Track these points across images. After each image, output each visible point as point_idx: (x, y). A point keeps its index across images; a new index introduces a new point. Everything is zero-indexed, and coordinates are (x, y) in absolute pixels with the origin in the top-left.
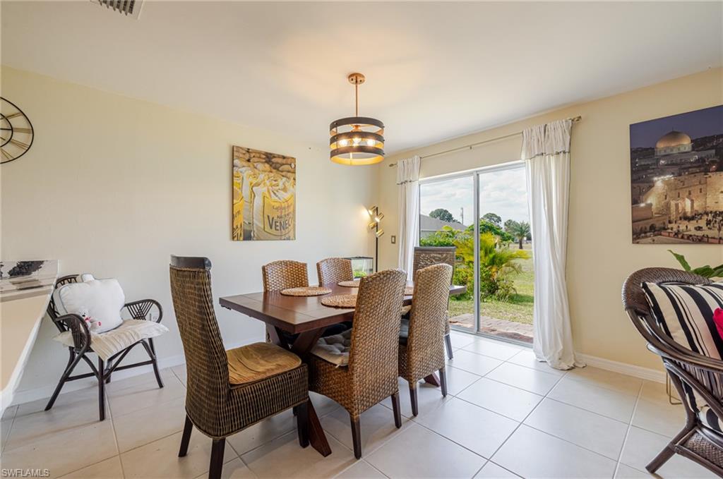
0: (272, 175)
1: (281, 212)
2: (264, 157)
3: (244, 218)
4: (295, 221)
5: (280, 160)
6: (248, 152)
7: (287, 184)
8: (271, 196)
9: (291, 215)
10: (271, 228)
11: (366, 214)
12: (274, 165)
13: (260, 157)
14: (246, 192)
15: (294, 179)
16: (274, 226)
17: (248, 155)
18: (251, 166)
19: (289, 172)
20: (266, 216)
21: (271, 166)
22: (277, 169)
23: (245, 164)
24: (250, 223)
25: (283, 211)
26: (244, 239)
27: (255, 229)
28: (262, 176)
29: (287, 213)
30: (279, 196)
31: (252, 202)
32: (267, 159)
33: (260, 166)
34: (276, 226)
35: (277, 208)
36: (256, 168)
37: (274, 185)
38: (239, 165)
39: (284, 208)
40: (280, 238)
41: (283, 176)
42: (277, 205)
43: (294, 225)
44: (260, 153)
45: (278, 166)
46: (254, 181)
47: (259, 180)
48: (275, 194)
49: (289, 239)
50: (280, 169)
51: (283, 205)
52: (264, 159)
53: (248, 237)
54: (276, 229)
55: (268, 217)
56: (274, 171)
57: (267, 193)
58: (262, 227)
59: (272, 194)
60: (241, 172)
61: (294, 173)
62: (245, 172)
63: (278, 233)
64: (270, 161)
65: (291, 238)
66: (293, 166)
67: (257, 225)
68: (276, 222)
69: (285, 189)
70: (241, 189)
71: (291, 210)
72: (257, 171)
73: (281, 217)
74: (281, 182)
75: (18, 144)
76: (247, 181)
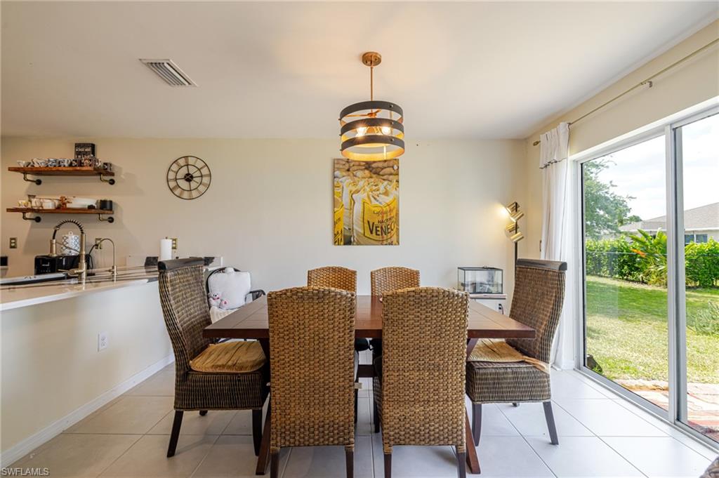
0: (372, 180)
1: (383, 217)
2: (364, 163)
3: (344, 224)
4: (398, 225)
5: (380, 165)
6: (348, 162)
7: (389, 188)
8: (371, 201)
9: (394, 219)
10: (371, 233)
12: (374, 170)
13: (359, 165)
14: (346, 200)
15: (398, 181)
16: (374, 231)
17: (347, 165)
18: (351, 175)
19: (391, 174)
20: (366, 221)
21: (371, 171)
22: (378, 174)
23: (344, 174)
24: (350, 229)
25: (385, 215)
26: (345, 244)
27: (355, 234)
28: (361, 183)
29: (389, 217)
30: (380, 200)
31: (351, 209)
32: (367, 166)
33: (360, 174)
34: (377, 231)
35: (378, 213)
36: (355, 176)
37: (374, 190)
38: (340, 176)
39: (386, 213)
40: (381, 242)
41: (384, 180)
42: (377, 210)
43: (398, 229)
44: (359, 161)
45: (378, 170)
46: (354, 189)
47: (358, 187)
48: (375, 198)
49: (391, 244)
50: (381, 173)
51: (385, 209)
52: (364, 165)
53: (348, 242)
54: (377, 234)
55: (368, 222)
56: (374, 176)
57: (367, 199)
58: (362, 232)
59: (372, 199)
60: (341, 182)
61: (398, 174)
62: (346, 182)
63: (379, 238)
64: (369, 167)
65: (394, 243)
66: (396, 167)
67: (356, 230)
68: (376, 227)
69: (386, 193)
70: (341, 197)
71: (394, 214)
72: (356, 179)
73: (383, 222)
74: (382, 187)
75: (204, 185)
76: (347, 190)
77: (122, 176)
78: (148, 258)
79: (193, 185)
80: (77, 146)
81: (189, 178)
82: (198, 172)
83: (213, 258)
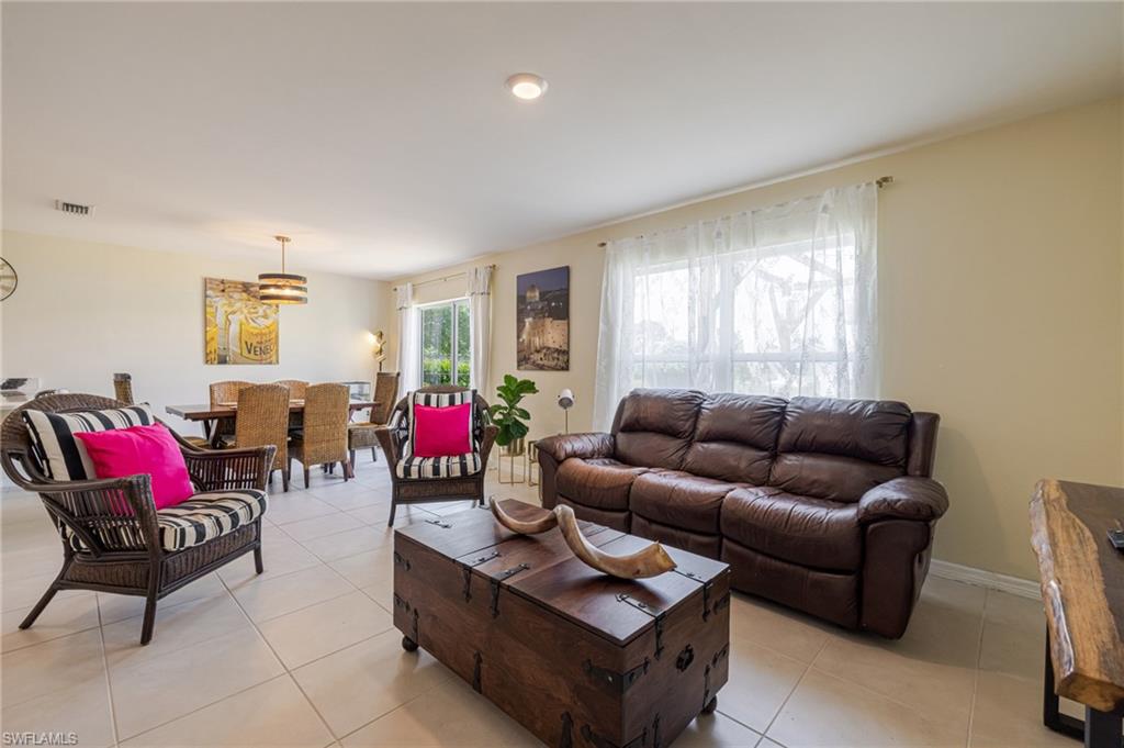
0: (249, 303)
1: (262, 338)
2: (241, 286)
3: (219, 344)
4: (277, 346)
6: (222, 283)
7: (268, 311)
8: (249, 323)
9: (273, 341)
10: (250, 353)
11: (371, 340)
12: (252, 294)
13: (236, 287)
14: (220, 320)
15: (277, 306)
16: (252, 351)
17: (222, 285)
18: (226, 296)
20: (243, 342)
21: (248, 294)
22: (256, 297)
23: (220, 294)
24: (225, 349)
25: (264, 337)
26: (219, 363)
27: (231, 354)
28: (238, 305)
29: (268, 339)
30: (259, 323)
31: (227, 329)
32: (244, 289)
33: (236, 296)
34: (255, 351)
35: (256, 335)
36: (231, 297)
37: (253, 313)
38: (213, 296)
39: (265, 334)
40: (260, 362)
41: (263, 304)
42: (257, 331)
43: (277, 351)
44: (235, 283)
45: (257, 294)
46: (230, 310)
47: (235, 308)
48: (254, 321)
49: (270, 363)
51: (264, 331)
52: (241, 288)
53: (223, 361)
54: (255, 354)
55: (246, 342)
56: (251, 299)
57: (244, 321)
58: (239, 352)
59: (250, 321)
60: (215, 302)
62: (220, 304)
63: (258, 357)
64: (247, 290)
65: (273, 362)
67: (233, 350)
68: (255, 348)
69: (265, 316)
70: (215, 317)
71: (273, 336)
72: (233, 301)
73: (261, 343)
74: (261, 310)
76: (221, 311)
83: (26, 380)
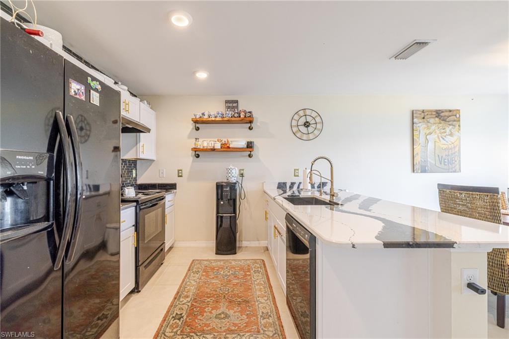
0: (441, 125)
1: (449, 152)
2: (435, 113)
3: (421, 158)
4: (460, 158)
5: (447, 114)
6: (423, 112)
7: (453, 130)
8: (440, 141)
9: (457, 154)
10: (441, 164)
12: (442, 118)
13: (432, 114)
14: (422, 140)
15: (459, 126)
16: (443, 163)
17: (423, 114)
18: (426, 121)
19: (454, 121)
20: (436, 155)
21: (440, 119)
22: (445, 120)
23: (421, 121)
24: (425, 161)
25: (451, 150)
26: (421, 172)
27: (429, 165)
28: (433, 127)
29: (453, 152)
30: (447, 140)
31: (426, 146)
32: (437, 115)
33: (432, 121)
34: (445, 162)
35: (445, 149)
36: (429, 122)
37: (442, 133)
38: (418, 123)
39: (451, 149)
40: (448, 171)
41: (450, 125)
42: (445, 147)
43: (460, 161)
44: (431, 111)
45: (445, 118)
46: (428, 132)
47: (431, 130)
48: (443, 139)
49: (455, 172)
50: (447, 120)
51: (450, 146)
52: (435, 115)
53: (424, 170)
54: (445, 165)
55: (439, 156)
56: (442, 122)
57: (437, 139)
58: (434, 163)
59: (441, 138)
60: (419, 127)
61: (459, 121)
62: (421, 126)
63: (446, 167)
64: (439, 116)
65: (457, 171)
66: (458, 116)
67: (430, 162)
68: (444, 159)
69: (451, 135)
70: (419, 138)
71: (457, 149)
72: (429, 124)
73: (448, 155)
74: (448, 130)
75: (319, 130)
76: (423, 132)
77: (258, 124)
78: (279, 183)
79: (310, 129)
80: (227, 102)
81: (307, 125)
82: (313, 120)
